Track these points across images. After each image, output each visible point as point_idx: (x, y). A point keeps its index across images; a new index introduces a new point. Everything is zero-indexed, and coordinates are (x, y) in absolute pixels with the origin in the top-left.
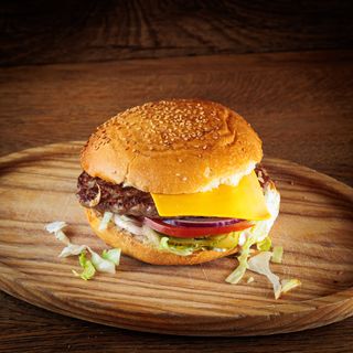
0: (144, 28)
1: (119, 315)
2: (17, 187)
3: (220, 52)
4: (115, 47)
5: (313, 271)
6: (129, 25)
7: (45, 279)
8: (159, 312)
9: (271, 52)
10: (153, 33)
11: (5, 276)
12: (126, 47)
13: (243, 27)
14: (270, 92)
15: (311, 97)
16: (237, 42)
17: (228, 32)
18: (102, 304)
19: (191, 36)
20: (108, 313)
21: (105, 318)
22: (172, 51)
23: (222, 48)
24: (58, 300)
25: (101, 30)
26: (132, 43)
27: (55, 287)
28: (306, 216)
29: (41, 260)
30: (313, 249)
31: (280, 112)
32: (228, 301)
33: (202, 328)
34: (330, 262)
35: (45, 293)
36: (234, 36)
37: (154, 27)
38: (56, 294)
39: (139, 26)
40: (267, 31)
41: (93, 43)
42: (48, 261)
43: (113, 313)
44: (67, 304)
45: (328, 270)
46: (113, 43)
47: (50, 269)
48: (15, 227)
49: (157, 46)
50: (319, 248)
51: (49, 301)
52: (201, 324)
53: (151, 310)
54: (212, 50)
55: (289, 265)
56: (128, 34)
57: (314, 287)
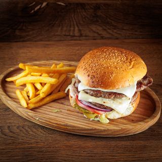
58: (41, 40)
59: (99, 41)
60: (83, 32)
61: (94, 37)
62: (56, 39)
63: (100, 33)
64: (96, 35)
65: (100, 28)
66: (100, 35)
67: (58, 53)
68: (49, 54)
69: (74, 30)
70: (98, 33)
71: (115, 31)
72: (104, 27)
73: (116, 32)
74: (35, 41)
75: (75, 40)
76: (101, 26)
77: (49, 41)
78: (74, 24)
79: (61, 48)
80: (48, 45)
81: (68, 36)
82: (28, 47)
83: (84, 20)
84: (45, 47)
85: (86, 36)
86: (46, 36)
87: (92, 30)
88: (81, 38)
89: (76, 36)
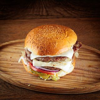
0: (44, 10)
1: (40, 88)
2: (7, 52)
3: (66, 17)
4: (36, 15)
5: (93, 76)
6: (40, 9)
7: (18, 78)
8: (51, 87)
9: (81, 18)
10: (47, 11)
11: (7, 77)
12: (39, 15)
13: (73, 10)
14: (80, 29)
15: (92, 31)
16: (71, 14)
17: (69, 11)
18: (35, 85)
19: (58, 12)
20: (37, 87)
21: (35, 89)
22: (52, 17)
23: (67, 16)
24: (22, 84)
25: (32, 10)
26: (41, 14)
27: (21, 80)
28: (91, 60)
29: (16, 72)
30: (93, 70)
31: (83, 35)
32: (70, 84)
33: (63, 92)
34: (98, 73)
35: (18, 82)
36: (70, 13)
37: (47, 10)
38: (22, 82)
39: (43, 9)
40: (80, 11)
41: (30, 14)
42: (18, 73)
43: (38, 87)
44: (24, 85)
45: (98, 76)
46: (35, 14)
47: (19, 75)
48: (8, 63)
49: (48, 15)
50: (95, 69)
51: (19, 84)
52: (63, 90)
53: (49, 87)
54: (64, 17)
55: (87, 74)
56: (39, 11)
57: (94, 80)
58: (18, 19)
59: (61, 19)
60: (49, 12)
61: (58, 16)
62: (29, 18)
63: (62, 13)
64: (59, 14)
65: (62, 10)
66: (62, 14)
67: (31, 28)
68: (24, 29)
69: (43, 11)
70: (60, 13)
71: (73, 11)
72: (65, 9)
73: (74, 13)
74: (14, 19)
75: (44, 18)
76: (63, 8)
77: (24, 19)
78: (42, 6)
79: (33, 24)
80: (23, 22)
81: (38, 15)
82: (8, 24)
83: (50, 3)
84: (21, 24)
85: (52, 16)
86: (21, 16)
87: (56, 11)
88: (48, 17)
89: (44, 16)
